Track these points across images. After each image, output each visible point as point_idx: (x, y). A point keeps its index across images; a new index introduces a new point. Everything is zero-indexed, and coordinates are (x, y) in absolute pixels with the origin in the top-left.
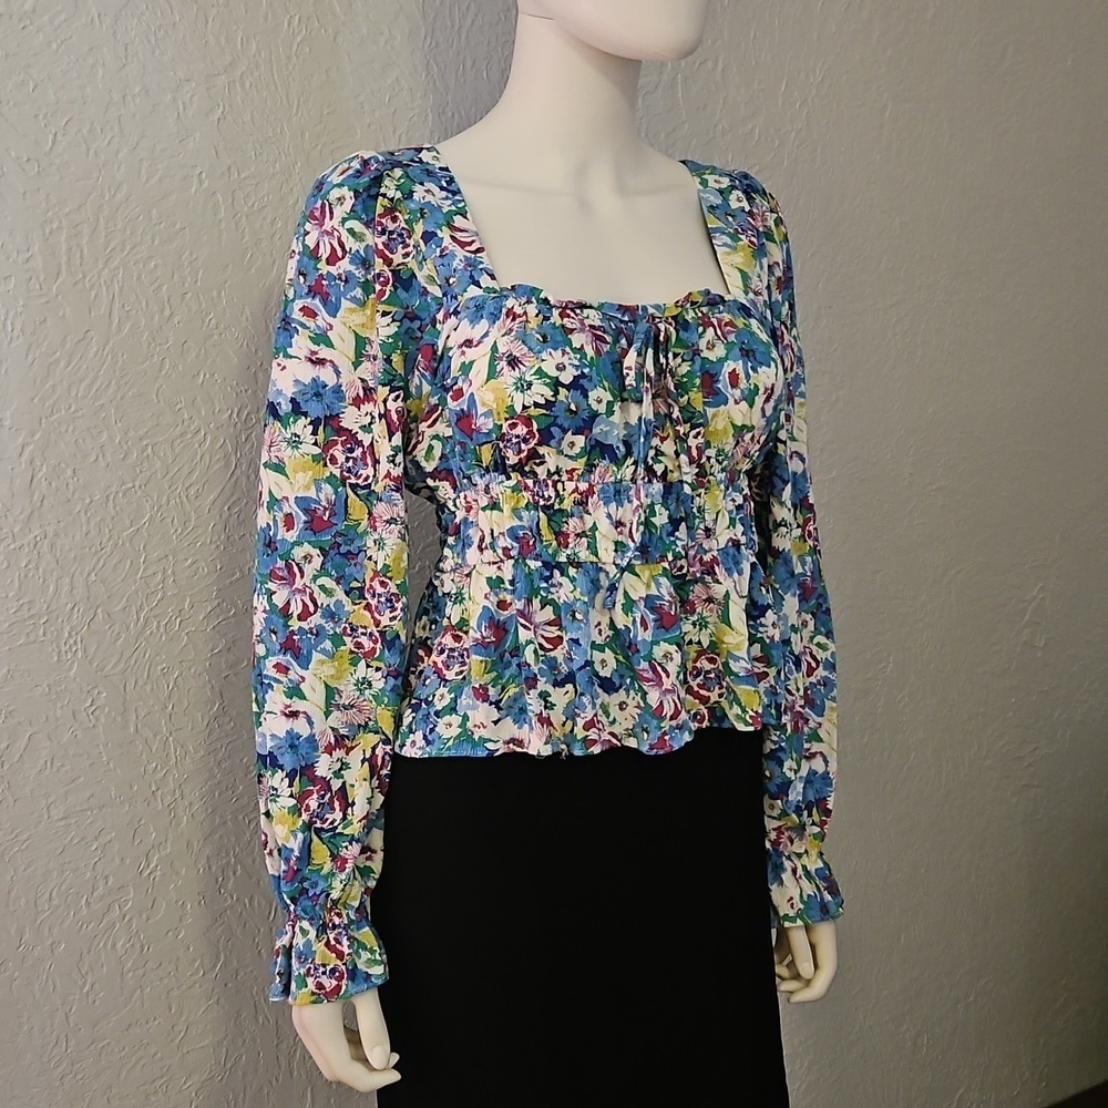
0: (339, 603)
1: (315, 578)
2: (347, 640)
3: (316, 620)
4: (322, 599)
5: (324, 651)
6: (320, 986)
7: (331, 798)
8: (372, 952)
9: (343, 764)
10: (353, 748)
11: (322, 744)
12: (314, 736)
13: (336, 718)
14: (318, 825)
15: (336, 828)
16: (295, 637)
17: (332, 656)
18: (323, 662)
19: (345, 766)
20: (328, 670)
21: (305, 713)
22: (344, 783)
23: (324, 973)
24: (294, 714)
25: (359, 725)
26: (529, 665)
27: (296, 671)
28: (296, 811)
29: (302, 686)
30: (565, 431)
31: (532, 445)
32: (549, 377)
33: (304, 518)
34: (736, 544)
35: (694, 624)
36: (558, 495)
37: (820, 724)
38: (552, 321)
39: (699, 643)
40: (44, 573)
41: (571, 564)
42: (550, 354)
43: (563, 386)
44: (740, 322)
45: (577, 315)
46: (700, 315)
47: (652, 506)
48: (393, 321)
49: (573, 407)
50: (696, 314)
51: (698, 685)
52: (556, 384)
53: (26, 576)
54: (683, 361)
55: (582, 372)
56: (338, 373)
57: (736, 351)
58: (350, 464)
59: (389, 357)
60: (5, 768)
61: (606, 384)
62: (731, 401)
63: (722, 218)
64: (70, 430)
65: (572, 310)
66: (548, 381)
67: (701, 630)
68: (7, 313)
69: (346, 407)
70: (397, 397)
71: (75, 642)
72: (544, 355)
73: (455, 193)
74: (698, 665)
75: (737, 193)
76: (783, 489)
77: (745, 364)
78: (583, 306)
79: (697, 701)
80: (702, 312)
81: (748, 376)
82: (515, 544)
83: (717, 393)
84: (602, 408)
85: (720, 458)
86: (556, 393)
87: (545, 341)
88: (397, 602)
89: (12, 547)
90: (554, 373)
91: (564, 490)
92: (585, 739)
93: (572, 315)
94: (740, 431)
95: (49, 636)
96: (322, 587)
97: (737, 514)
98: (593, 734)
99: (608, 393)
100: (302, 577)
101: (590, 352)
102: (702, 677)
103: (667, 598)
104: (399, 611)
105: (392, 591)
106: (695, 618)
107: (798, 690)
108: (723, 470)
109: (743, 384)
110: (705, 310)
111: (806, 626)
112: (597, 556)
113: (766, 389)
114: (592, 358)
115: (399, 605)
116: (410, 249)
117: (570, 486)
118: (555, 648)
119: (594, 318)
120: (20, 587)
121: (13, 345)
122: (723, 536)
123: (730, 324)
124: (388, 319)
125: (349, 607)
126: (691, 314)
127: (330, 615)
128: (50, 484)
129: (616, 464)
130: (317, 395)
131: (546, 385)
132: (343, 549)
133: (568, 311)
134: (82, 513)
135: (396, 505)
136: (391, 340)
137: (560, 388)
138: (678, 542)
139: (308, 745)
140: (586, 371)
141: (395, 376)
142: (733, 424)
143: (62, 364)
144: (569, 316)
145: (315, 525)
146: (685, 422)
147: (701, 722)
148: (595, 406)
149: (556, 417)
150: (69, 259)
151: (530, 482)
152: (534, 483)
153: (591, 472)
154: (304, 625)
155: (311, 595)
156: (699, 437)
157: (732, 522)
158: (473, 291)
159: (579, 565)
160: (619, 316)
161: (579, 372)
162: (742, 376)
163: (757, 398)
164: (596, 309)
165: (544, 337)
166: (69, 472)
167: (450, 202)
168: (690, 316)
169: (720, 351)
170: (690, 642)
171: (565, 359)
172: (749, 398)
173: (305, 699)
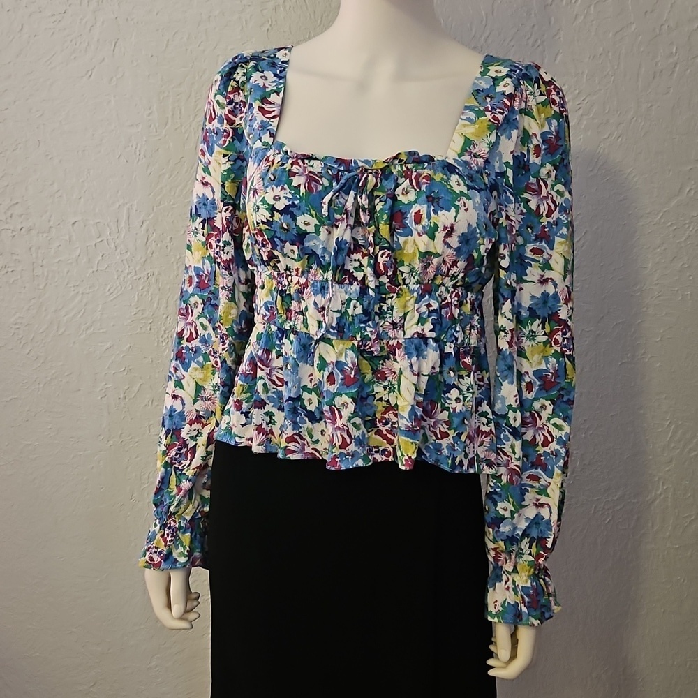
0: (209, 335)
1: (199, 317)
2: (211, 358)
3: (196, 343)
4: (200, 331)
5: (198, 363)
6: (151, 559)
7: (187, 452)
8: (185, 548)
9: (199, 433)
10: (206, 425)
11: (188, 419)
12: (184, 412)
13: (200, 405)
14: (177, 466)
15: (183, 470)
16: (183, 351)
17: (202, 367)
18: (196, 369)
19: (199, 434)
20: (199, 375)
21: (181, 397)
22: (196, 444)
23: (155, 552)
24: (175, 397)
25: (212, 412)
26: (258, 393)
27: (181, 371)
28: (165, 454)
29: (183, 381)
30: (284, 242)
31: (269, 249)
32: (268, 204)
33: (197, 280)
34: (422, 337)
35: (385, 388)
36: (289, 285)
37: (550, 483)
38: (285, 167)
39: (388, 401)
40: (152, 294)
41: (293, 331)
42: (273, 189)
43: (277, 211)
44: (438, 177)
45: (304, 164)
46: (405, 169)
47: (349, 300)
48: (229, 160)
49: (285, 226)
50: (402, 168)
51: (386, 430)
52: (272, 209)
53: (142, 295)
54: (380, 201)
55: (293, 203)
56: (213, 192)
57: (424, 197)
58: (218, 250)
59: (224, 183)
60: (127, 400)
61: (313, 213)
62: (415, 233)
63: (480, 100)
64: (170, 214)
65: (303, 161)
66: (267, 207)
67: (390, 392)
68: (137, 144)
69: (217, 214)
70: (227, 210)
71: (168, 337)
72: (269, 190)
73: (280, 78)
74: (386, 416)
75: (508, 80)
76: (504, 304)
77: (429, 207)
78: (310, 158)
79: (385, 441)
80: (407, 168)
81: (429, 217)
82: (268, 313)
83: (405, 226)
84: (311, 229)
85: (414, 274)
86: (273, 216)
87: (274, 180)
88: (227, 339)
89: (135, 278)
90: (271, 202)
91: (291, 281)
92: (285, 449)
93: (301, 163)
94: (426, 256)
95: (153, 331)
96: (201, 323)
97: (429, 316)
98: (292, 446)
99: (315, 219)
100: (192, 315)
101: (302, 190)
102: (390, 425)
103: (350, 365)
104: (226, 345)
105: (223, 332)
106: (386, 383)
107: (514, 453)
108: (418, 282)
109: (425, 221)
110: (410, 166)
111: (545, 409)
112: (307, 329)
113: (445, 228)
114: (303, 194)
115: (227, 342)
116: (243, 114)
117: (295, 279)
118: (283, 386)
119: (317, 167)
120: (138, 301)
121: (140, 163)
122: (411, 329)
123: (428, 178)
124: (226, 159)
125: (214, 339)
126: (398, 168)
127: (205, 342)
128: (157, 244)
129: (321, 268)
130: (204, 204)
131: (266, 209)
132: (213, 302)
133: (299, 161)
134: (175, 264)
135: (225, 278)
136: (225, 173)
137: (275, 212)
138: (367, 328)
139: (178, 417)
140: (296, 202)
141: (226, 196)
142: (419, 251)
143: (167, 176)
144: (298, 164)
145: (201, 286)
146: (376, 245)
147: (388, 456)
148: (303, 227)
149: (275, 232)
150: (173, 115)
151: (276, 273)
152: (278, 274)
153: (309, 272)
154: (189, 345)
155: (195, 327)
156: (384, 257)
157: (421, 321)
158: (258, 144)
159: (296, 333)
160: (336, 166)
161: (290, 203)
162: (425, 216)
163: (437, 233)
164: (321, 160)
165: (275, 178)
166: (168, 239)
167: (275, 84)
168: (396, 170)
169: (412, 196)
170: (381, 399)
171: (282, 194)
172: (431, 233)
173: (183, 389)
